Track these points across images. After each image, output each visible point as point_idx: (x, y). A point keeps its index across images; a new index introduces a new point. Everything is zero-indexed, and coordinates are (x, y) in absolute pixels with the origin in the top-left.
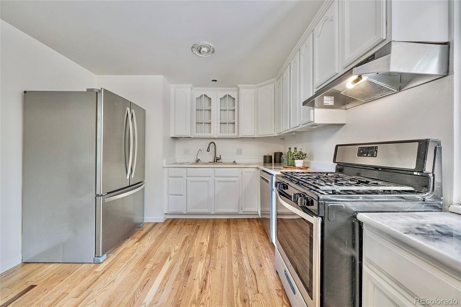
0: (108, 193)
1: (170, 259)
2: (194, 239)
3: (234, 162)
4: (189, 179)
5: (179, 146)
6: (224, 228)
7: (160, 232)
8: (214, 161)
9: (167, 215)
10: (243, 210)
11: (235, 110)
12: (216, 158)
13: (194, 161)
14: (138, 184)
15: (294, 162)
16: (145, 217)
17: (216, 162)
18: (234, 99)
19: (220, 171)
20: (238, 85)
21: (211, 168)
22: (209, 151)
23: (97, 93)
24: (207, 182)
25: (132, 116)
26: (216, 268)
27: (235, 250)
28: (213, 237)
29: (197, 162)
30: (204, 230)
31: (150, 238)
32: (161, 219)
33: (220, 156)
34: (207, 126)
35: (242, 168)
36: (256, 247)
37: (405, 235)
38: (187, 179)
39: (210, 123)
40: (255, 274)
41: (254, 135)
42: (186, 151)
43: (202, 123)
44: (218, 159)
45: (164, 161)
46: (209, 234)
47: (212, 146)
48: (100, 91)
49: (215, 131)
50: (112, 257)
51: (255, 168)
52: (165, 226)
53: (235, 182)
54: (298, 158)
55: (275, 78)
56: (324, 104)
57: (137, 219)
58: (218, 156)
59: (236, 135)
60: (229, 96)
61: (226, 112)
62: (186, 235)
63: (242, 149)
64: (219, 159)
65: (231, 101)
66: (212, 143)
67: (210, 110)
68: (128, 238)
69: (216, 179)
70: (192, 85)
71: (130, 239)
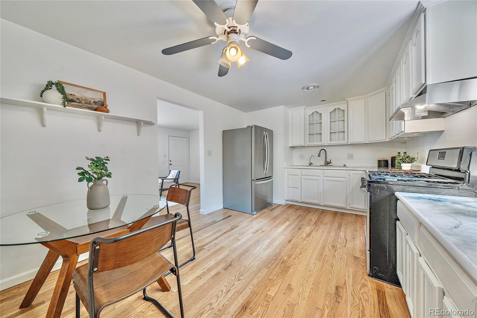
0: (257, 180)
1: (289, 221)
2: (305, 216)
3: (345, 165)
4: (303, 177)
5: (296, 154)
6: (330, 216)
7: (283, 209)
8: (325, 165)
9: (287, 201)
10: (351, 206)
11: (345, 120)
12: (327, 162)
13: (308, 164)
14: (270, 178)
15: (400, 165)
16: (273, 200)
17: (327, 165)
18: (344, 110)
19: (329, 172)
20: (346, 99)
21: (320, 170)
22: (320, 156)
23: (251, 128)
24: (317, 180)
25: (266, 136)
26: (318, 231)
27: (336, 228)
28: (320, 218)
29: (310, 165)
30: (313, 214)
31: (277, 211)
32: (283, 202)
33: (330, 160)
34: (319, 136)
35: (349, 171)
36: (355, 230)
37: (403, 198)
38: (301, 177)
39: (321, 134)
40: (346, 240)
41: (364, 141)
42: (302, 157)
43: (314, 134)
44: (328, 163)
45: (285, 163)
46: (317, 216)
47: (323, 152)
48: (253, 126)
49: (326, 140)
50: (258, 214)
51: (362, 170)
52: (286, 207)
53: (342, 181)
54: (403, 162)
55: (386, 87)
56: (416, 116)
57: (269, 200)
58: (328, 160)
59: (346, 142)
60: (338, 108)
61: (336, 122)
62: (300, 214)
63: (353, 154)
64: (330, 163)
65: (341, 113)
66: (323, 150)
67: (321, 123)
68: (265, 208)
69: (325, 178)
70: (305, 106)
71: (266, 209)
